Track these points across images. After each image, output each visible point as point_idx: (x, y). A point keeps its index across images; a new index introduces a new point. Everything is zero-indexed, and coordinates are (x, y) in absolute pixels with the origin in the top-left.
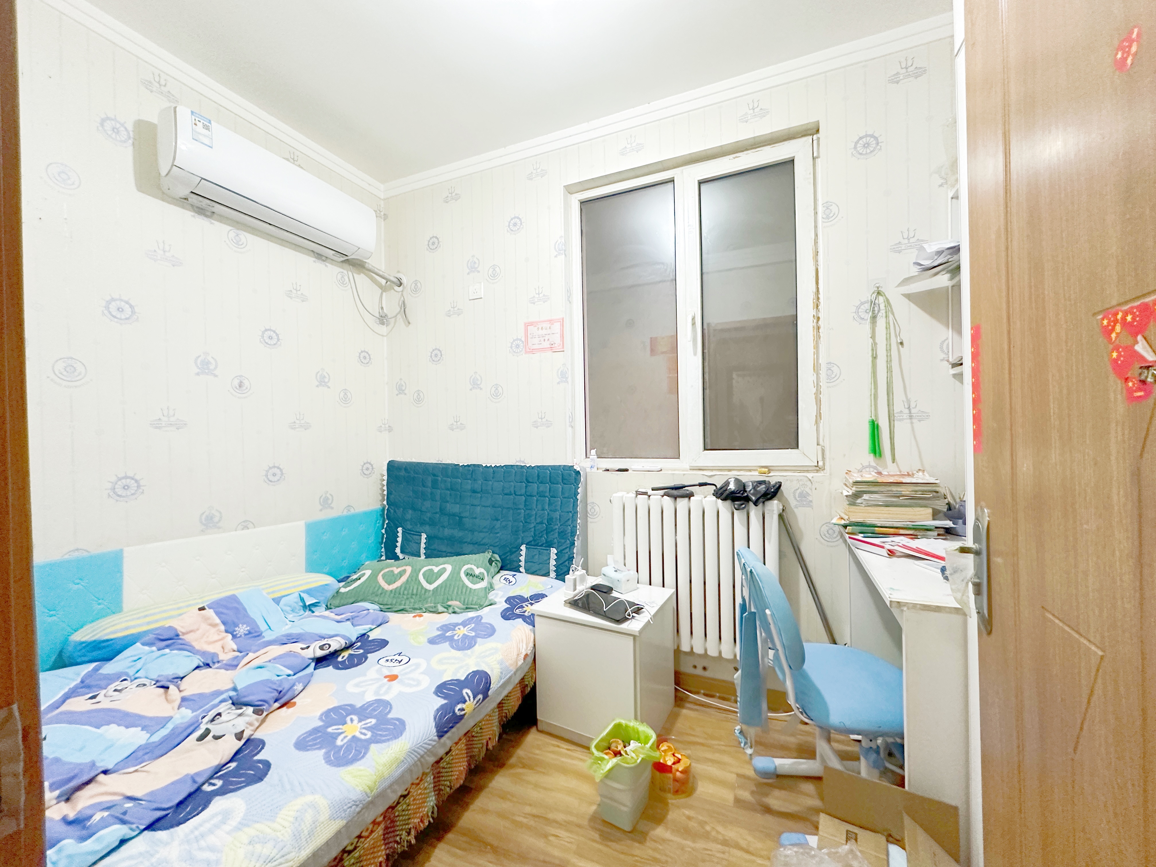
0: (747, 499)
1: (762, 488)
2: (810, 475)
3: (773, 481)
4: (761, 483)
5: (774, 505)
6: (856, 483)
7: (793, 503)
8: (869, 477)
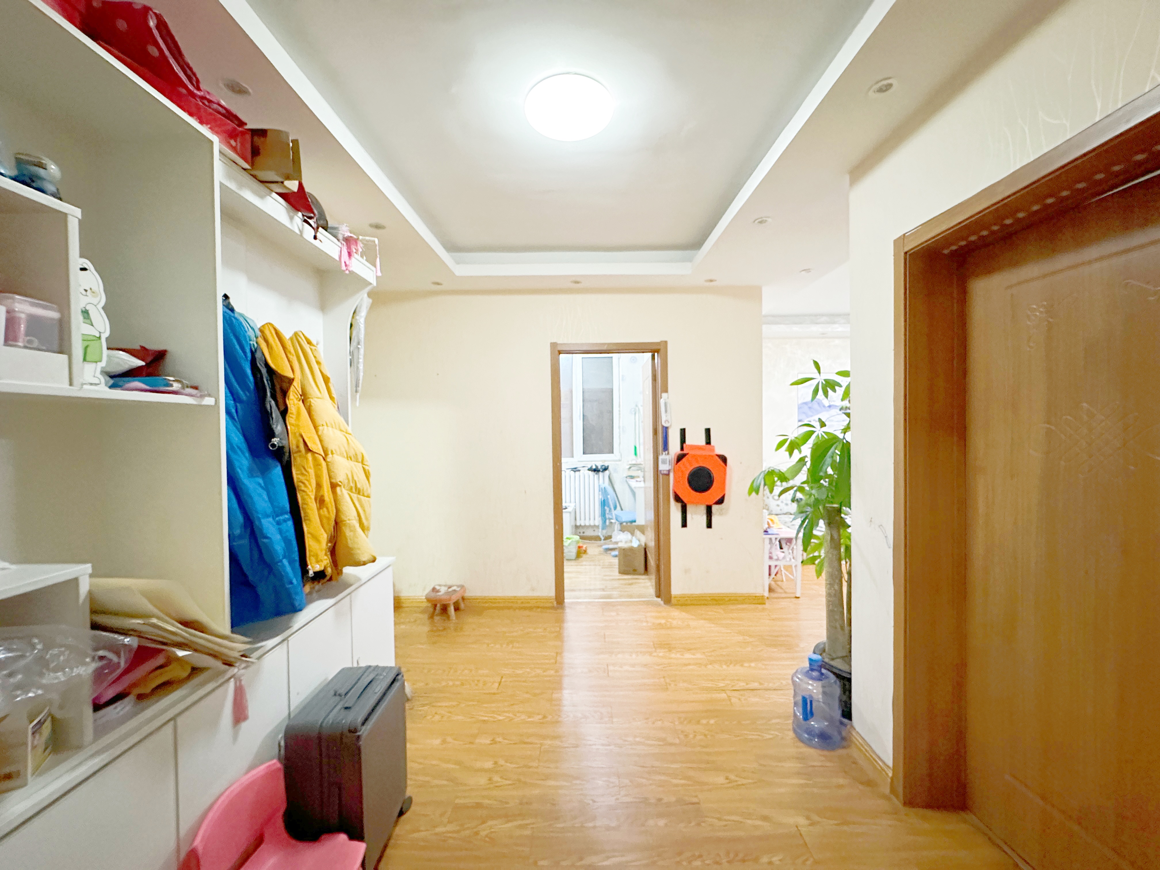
0: (599, 471)
1: (603, 467)
2: (617, 463)
3: (606, 465)
4: (603, 466)
5: (607, 472)
6: (630, 464)
7: (612, 472)
8: (634, 462)
